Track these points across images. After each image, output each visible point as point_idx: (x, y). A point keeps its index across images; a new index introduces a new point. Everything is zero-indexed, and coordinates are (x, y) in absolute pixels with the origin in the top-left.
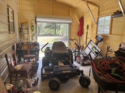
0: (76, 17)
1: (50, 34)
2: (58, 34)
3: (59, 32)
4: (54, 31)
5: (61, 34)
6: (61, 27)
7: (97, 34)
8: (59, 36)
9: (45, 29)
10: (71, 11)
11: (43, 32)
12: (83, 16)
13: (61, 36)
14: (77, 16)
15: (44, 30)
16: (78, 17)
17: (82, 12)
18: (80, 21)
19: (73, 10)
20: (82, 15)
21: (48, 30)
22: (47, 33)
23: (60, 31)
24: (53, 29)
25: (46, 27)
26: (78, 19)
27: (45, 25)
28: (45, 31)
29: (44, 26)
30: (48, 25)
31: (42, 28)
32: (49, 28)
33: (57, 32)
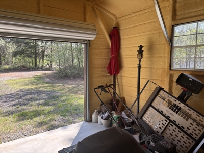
0: (103, 27)
1: (24, 67)
2: (41, 65)
3: (43, 63)
4: (34, 61)
5: (48, 66)
6: (46, 53)
7: (170, 69)
8: (43, 70)
9: (14, 58)
10: (89, 9)
11: (10, 63)
12: (118, 24)
13: (47, 70)
14: (104, 25)
15: (11, 58)
16: (105, 28)
17: (114, 16)
18: (110, 36)
19: (95, 7)
20: (114, 23)
21: (20, 60)
22: (17, 66)
23: (45, 61)
24: (30, 57)
25: (15, 54)
26: (107, 31)
27: (13, 50)
28: (14, 61)
29: (10, 51)
30: (21, 50)
31: (7, 56)
32: (21, 55)
33: (39, 62)
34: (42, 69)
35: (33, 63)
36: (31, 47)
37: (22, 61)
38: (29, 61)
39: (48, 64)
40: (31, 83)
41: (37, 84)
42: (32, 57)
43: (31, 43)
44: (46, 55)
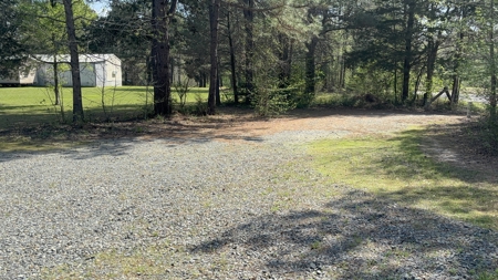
2: (420, 94)
3: (429, 86)
4: (400, 80)
5: (444, 97)
6: (440, 52)
8: (428, 111)
9: (348, 73)
11: (337, 88)
21: (363, 76)
23: (434, 79)
24: (391, 67)
25: (350, 60)
28: (347, 81)
32: (365, 61)
33: (417, 83)
34: (425, 106)
35: (400, 86)
36: (394, 38)
37: (367, 80)
38: (386, 82)
39: (445, 90)
40: (387, 163)
41: (408, 175)
42: (397, 67)
43: (395, 22)
44: (442, 62)
